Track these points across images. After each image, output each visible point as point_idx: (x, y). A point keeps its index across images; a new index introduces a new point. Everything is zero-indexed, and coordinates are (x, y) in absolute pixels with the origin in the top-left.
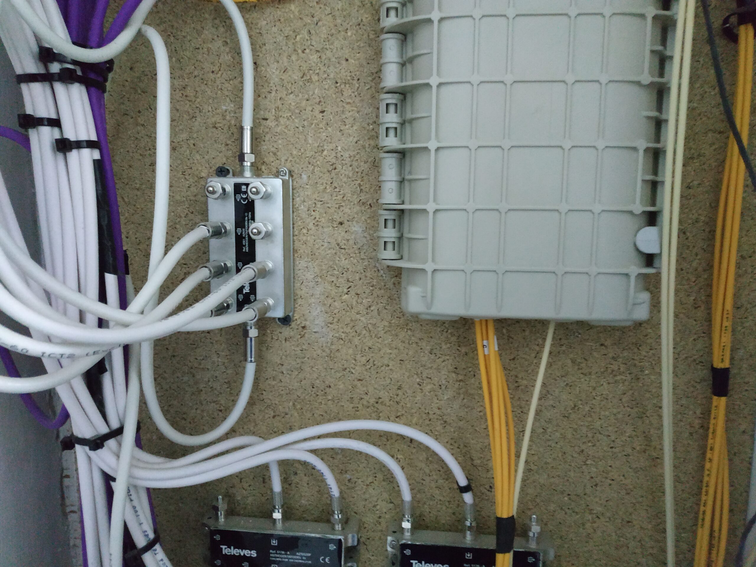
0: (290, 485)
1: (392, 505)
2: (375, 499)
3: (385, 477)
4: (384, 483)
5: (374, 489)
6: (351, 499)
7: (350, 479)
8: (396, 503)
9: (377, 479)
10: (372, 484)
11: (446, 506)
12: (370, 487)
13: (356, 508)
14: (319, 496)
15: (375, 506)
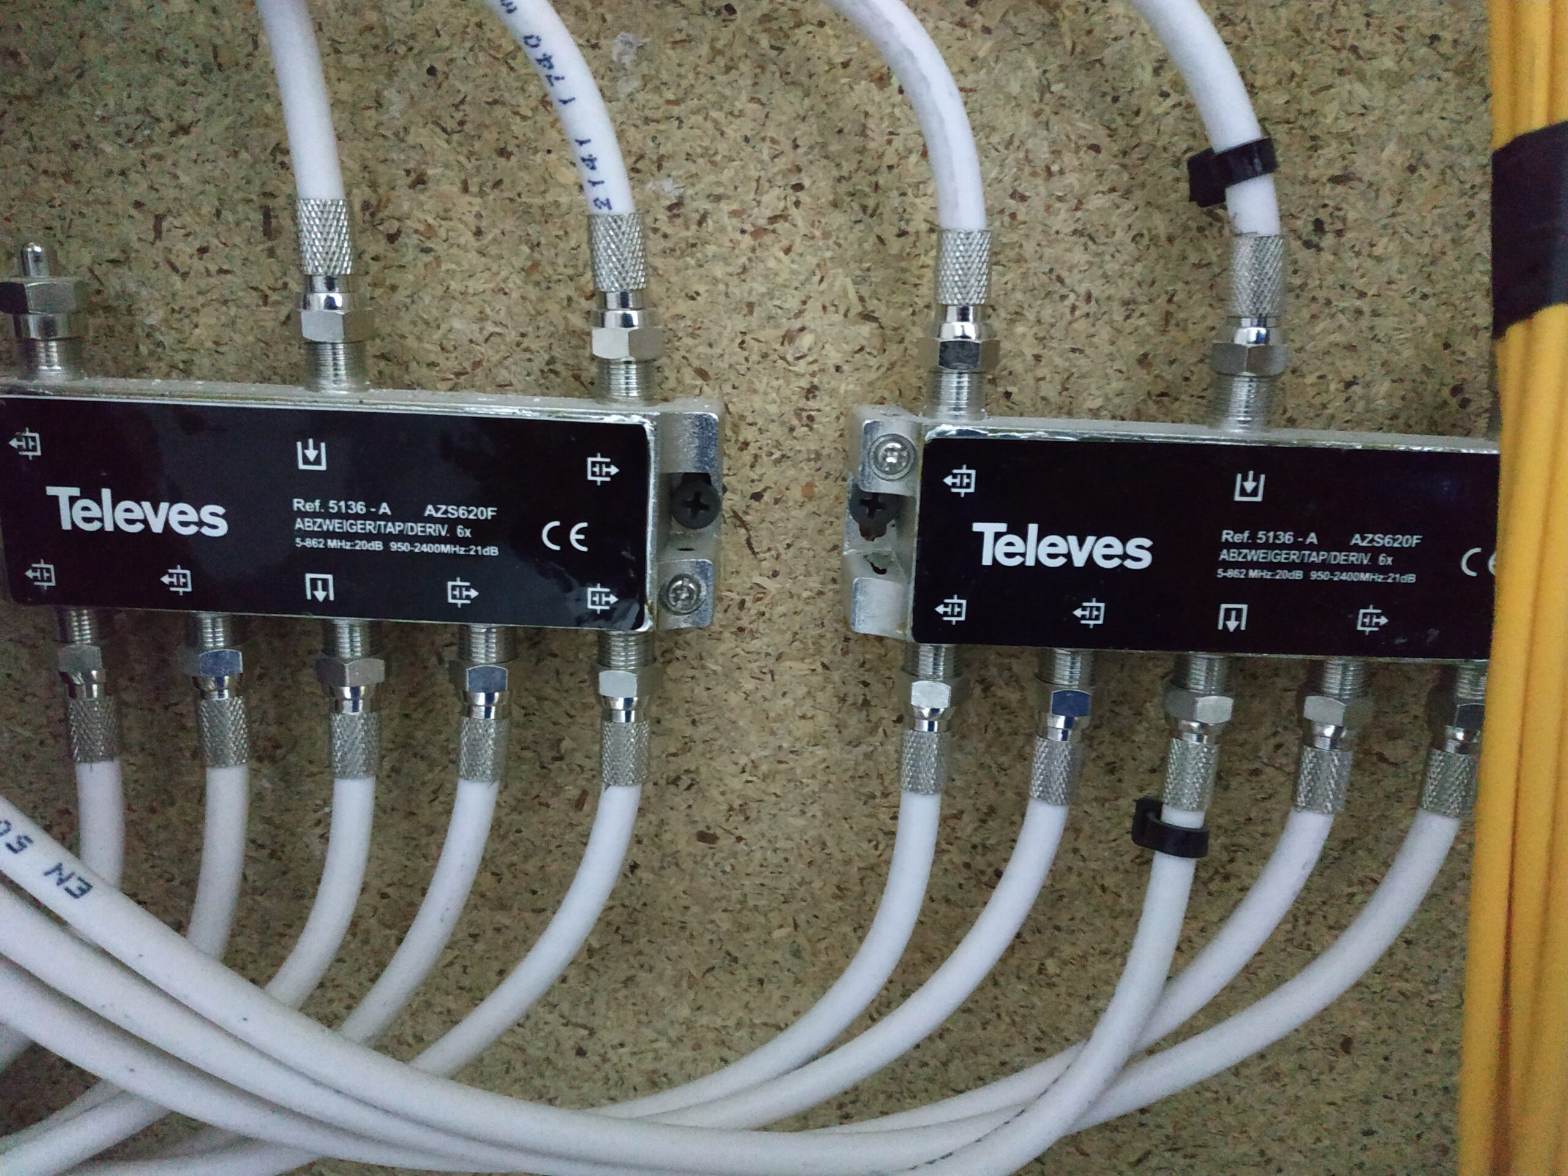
0: (392, 238)
1: (866, 329)
2: (793, 304)
3: (844, 187)
4: (837, 219)
5: (787, 251)
6: (683, 306)
7: (679, 204)
8: (885, 321)
9: (802, 196)
10: (780, 226)
11: (1111, 322)
12: (768, 239)
13: (703, 349)
14: (533, 293)
15: (788, 338)
